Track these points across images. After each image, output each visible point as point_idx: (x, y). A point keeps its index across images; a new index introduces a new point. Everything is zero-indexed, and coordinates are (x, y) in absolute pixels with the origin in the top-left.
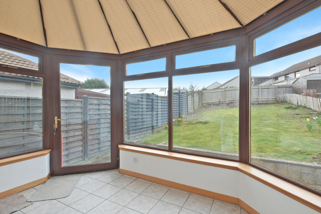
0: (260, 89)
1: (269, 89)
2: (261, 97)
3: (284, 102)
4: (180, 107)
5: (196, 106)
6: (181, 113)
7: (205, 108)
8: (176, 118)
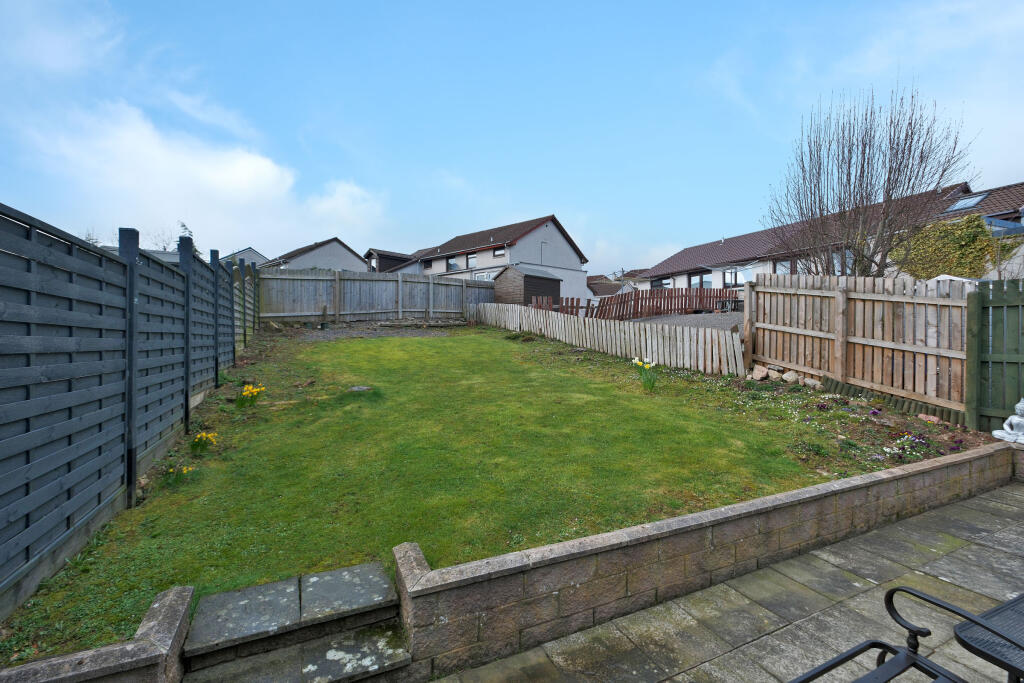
0: (431, 286)
1: (450, 288)
3: (479, 323)
4: (216, 332)
5: (248, 330)
6: (220, 360)
7: (284, 336)
8: (205, 386)
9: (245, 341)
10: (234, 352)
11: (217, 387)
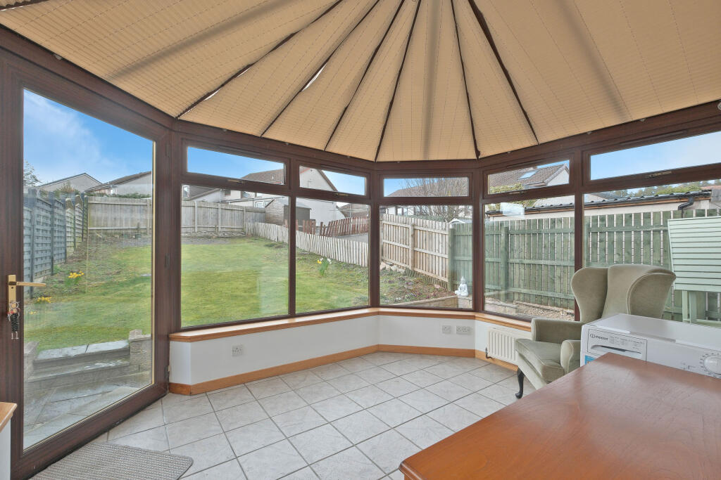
0: (220, 210)
1: (233, 212)
2: (222, 225)
3: (255, 236)
4: (52, 241)
5: (77, 239)
6: (55, 258)
7: (105, 243)
8: (43, 274)
9: (75, 246)
10: (66, 253)
11: (52, 274)
